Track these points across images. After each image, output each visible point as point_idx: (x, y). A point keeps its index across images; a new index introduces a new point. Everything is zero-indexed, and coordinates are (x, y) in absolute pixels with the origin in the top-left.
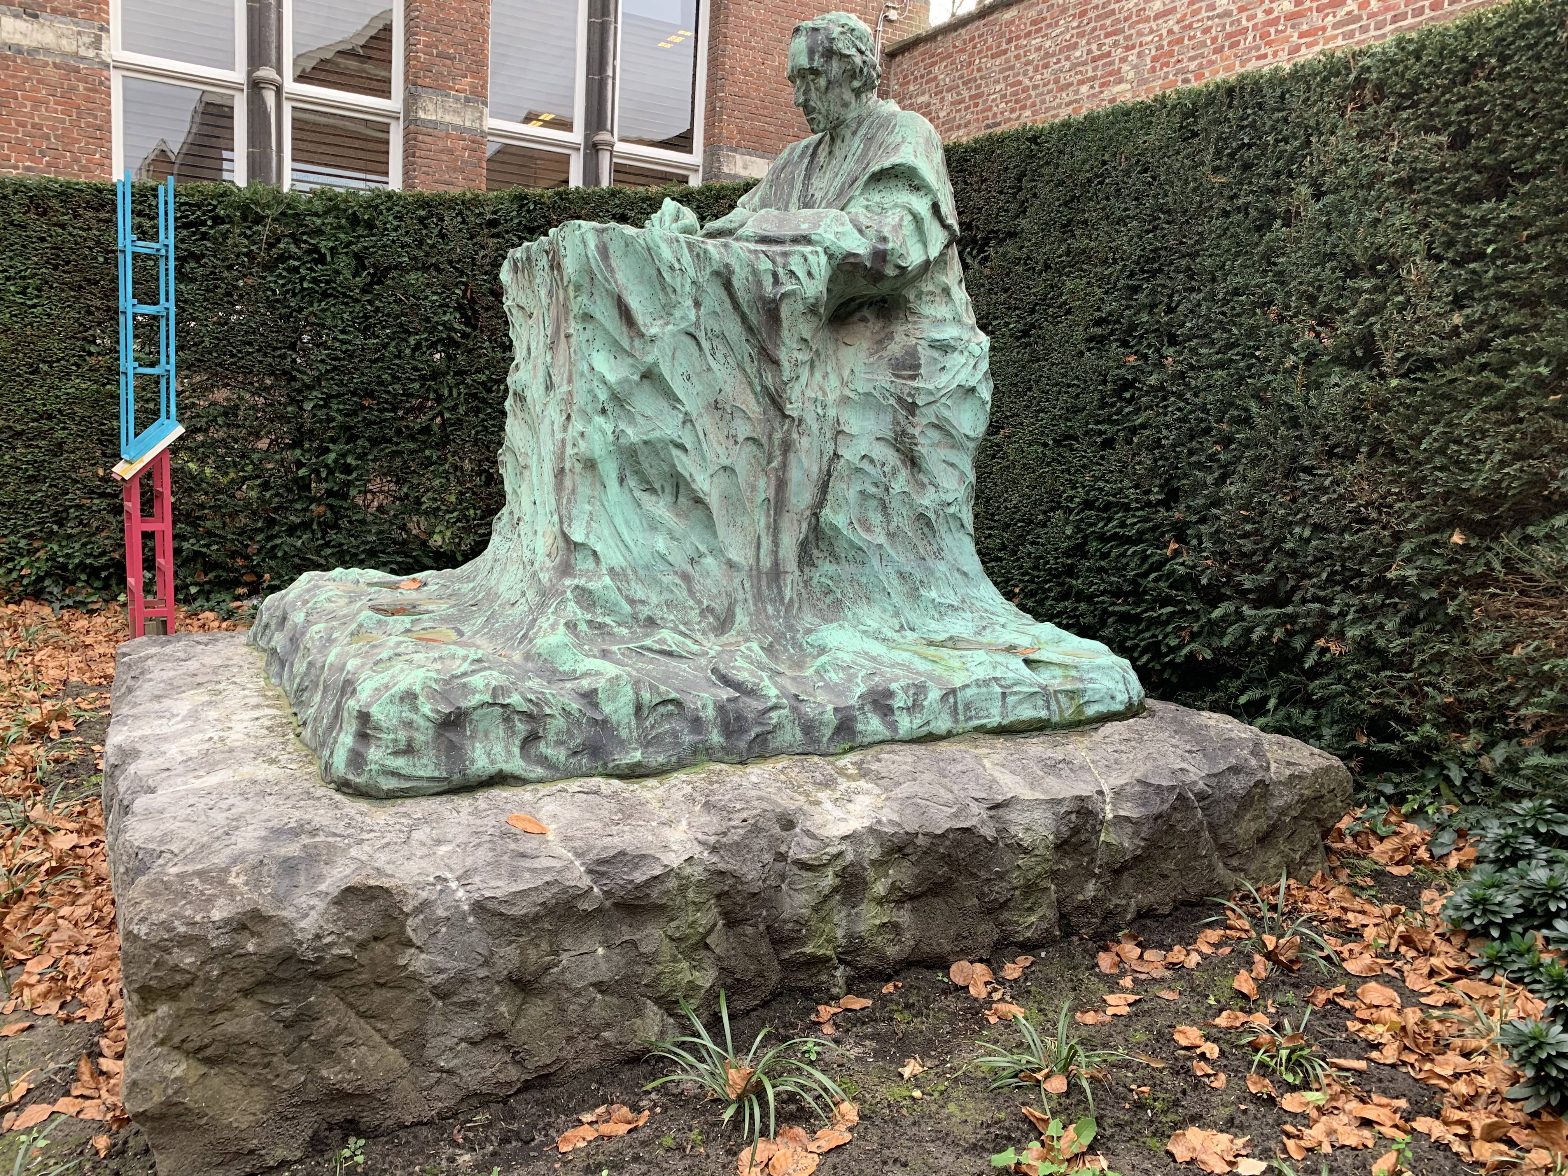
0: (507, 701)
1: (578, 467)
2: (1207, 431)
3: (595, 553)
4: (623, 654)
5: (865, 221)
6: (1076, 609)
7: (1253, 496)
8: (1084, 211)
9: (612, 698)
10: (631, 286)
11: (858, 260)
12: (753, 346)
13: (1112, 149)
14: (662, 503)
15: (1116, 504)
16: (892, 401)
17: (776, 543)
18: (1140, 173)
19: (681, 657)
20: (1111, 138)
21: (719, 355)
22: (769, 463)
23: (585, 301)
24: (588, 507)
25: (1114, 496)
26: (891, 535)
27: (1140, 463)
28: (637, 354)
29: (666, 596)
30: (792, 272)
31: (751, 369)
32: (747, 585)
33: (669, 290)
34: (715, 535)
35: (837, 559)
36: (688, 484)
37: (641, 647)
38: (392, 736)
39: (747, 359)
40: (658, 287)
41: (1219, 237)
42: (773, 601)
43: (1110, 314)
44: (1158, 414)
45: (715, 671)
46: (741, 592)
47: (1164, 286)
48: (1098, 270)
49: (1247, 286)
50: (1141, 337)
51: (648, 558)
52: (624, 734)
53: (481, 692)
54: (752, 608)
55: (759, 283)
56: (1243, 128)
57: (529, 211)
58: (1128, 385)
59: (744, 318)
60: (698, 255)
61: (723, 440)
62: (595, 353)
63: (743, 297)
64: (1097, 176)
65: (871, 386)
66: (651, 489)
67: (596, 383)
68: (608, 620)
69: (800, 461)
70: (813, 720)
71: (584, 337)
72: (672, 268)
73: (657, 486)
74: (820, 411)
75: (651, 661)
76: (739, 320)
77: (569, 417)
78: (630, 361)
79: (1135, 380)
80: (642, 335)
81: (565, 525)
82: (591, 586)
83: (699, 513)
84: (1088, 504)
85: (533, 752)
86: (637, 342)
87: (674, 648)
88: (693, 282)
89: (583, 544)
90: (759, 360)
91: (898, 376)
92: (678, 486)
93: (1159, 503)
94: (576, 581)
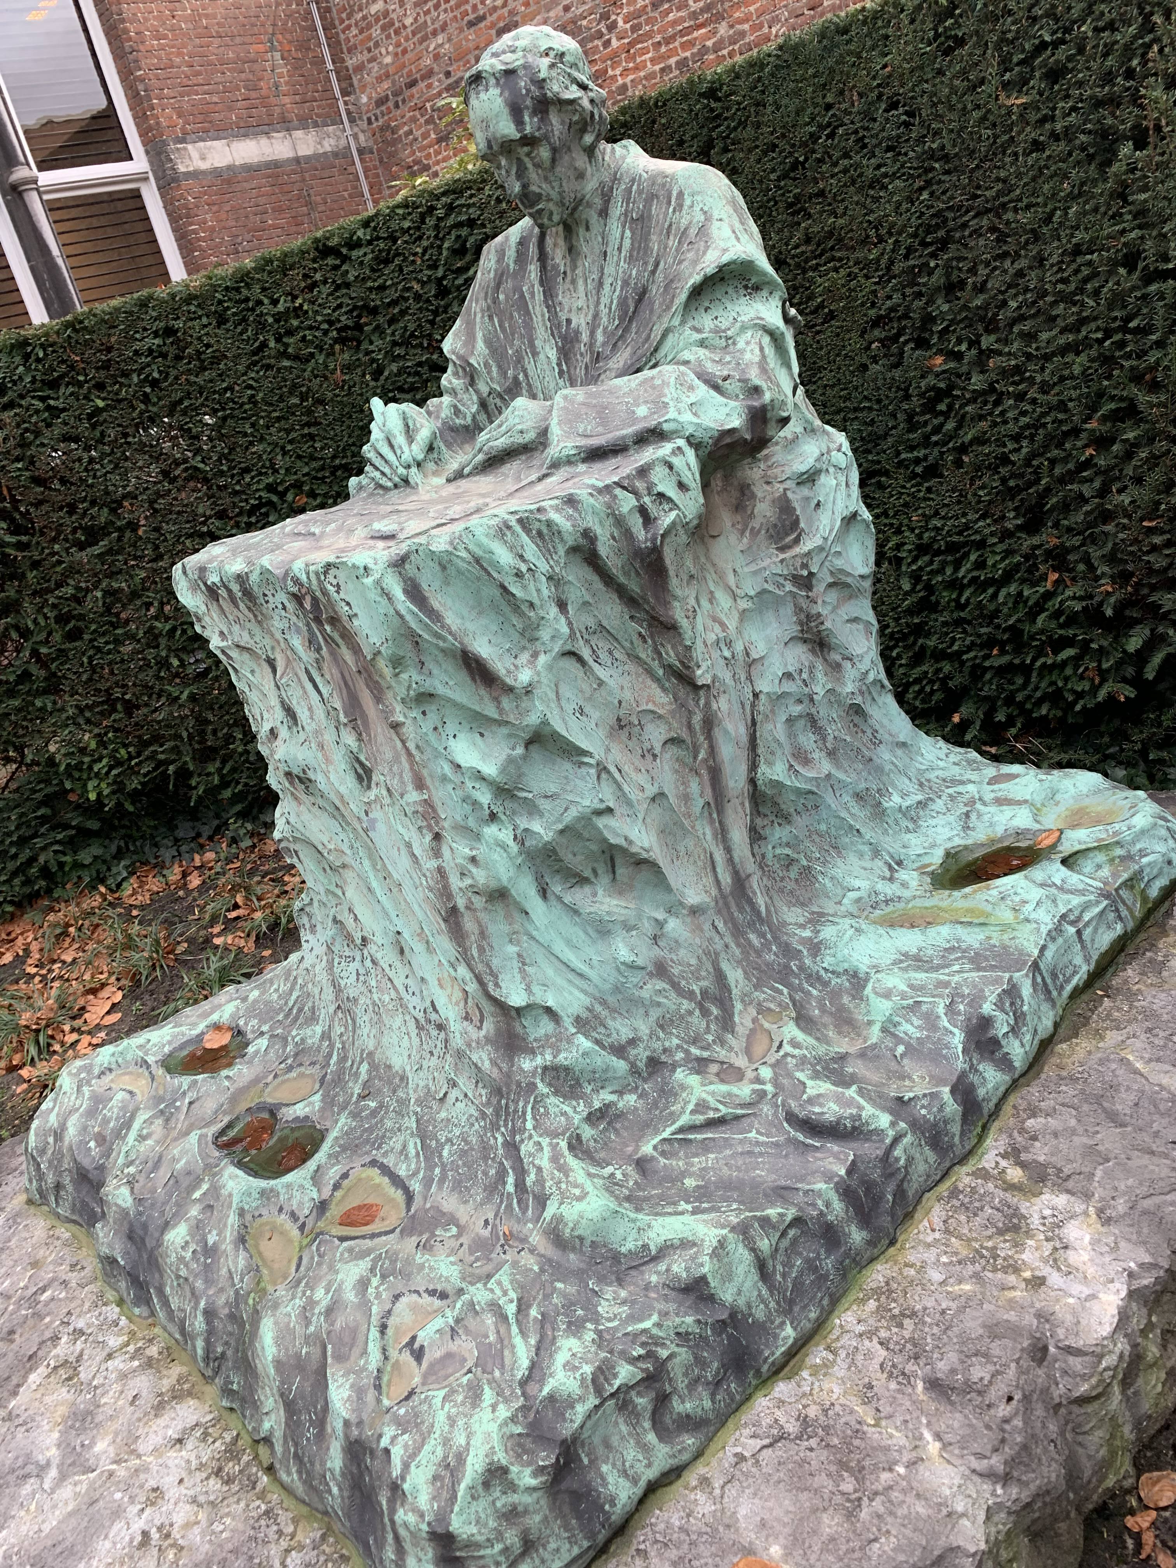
0: (617, 1383)
1: (479, 902)
2: (1076, 432)
3: (548, 1010)
4: (663, 1154)
5: (718, 371)
6: (938, 670)
7: (1159, 503)
8: (816, 181)
9: (728, 1276)
10: (471, 626)
11: (736, 436)
12: (639, 622)
13: (835, 87)
14: (600, 892)
15: (966, 544)
16: (789, 587)
17: (728, 850)
18: (886, 111)
19: (737, 1118)
20: (832, 71)
21: (604, 656)
22: (695, 757)
23: (416, 677)
24: (512, 949)
25: (960, 533)
26: (831, 754)
27: (983, 487)
28: (511, 718)
29: (655, 1013)
30: (661, 495)
31: (645, 653)
32: (720, 925)
33: (524, 608)
34: (668, 889)
35: (786, 818)
36: (624, 851)
37: (681, 1130)
38: (498, 1547)
39: (637, 641)
40: (507, 610)
41: (1034, 179)
42: (751, 925)
43: (892, 309)
44: (995, 424)
45: (791, 1117)
46: (717, 939)
47: (960, 259)
48: (859, 254)
49: (1092, 241)
50: (946, 330)
51: (613, 977)
52: (760, 1313)
53: (581, 1399)
54: (737, 952)
55: (628, 534)
56: (1034, 19)
57: (38, 360)
58: (940, 394)
59: (621, 592)
60: (540, 533)
61: (638, 762)
62: (452, 742)
63: (613, 562)
64: (821, 127)
65: (760, 579)
66: (583, 881)
67: (469, 784)
68: (607, 1096)
69: (726, 732)
70: (935, 1125)
71: (427, 726)
72: (519, 575)
73: (587, 873)
74: (727, 654)
75: (706, 1147)
76: (615, 596)
77: (437, 837)
78: (505, 730)
79: (951, 387)
80: (511, 689)
81: (491, 987)
82: (563, 1058)
83: (645, 874)
84: (922, 549)
85: (668, 1420)
86: (506, 703)
87: (724, 1110)
88: (550, 578)
89: (529, 1007)
90: (652, 637)
91: (782, 549)
92: (612, 859)
93: (1019, 528)
94: (539, 1060)
